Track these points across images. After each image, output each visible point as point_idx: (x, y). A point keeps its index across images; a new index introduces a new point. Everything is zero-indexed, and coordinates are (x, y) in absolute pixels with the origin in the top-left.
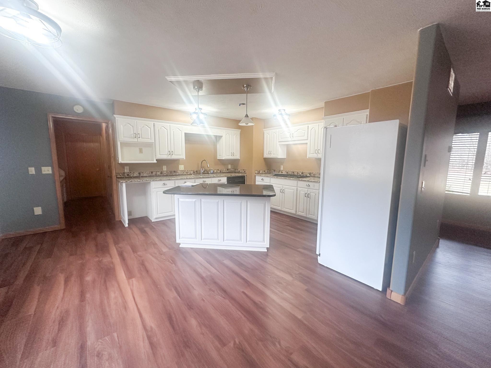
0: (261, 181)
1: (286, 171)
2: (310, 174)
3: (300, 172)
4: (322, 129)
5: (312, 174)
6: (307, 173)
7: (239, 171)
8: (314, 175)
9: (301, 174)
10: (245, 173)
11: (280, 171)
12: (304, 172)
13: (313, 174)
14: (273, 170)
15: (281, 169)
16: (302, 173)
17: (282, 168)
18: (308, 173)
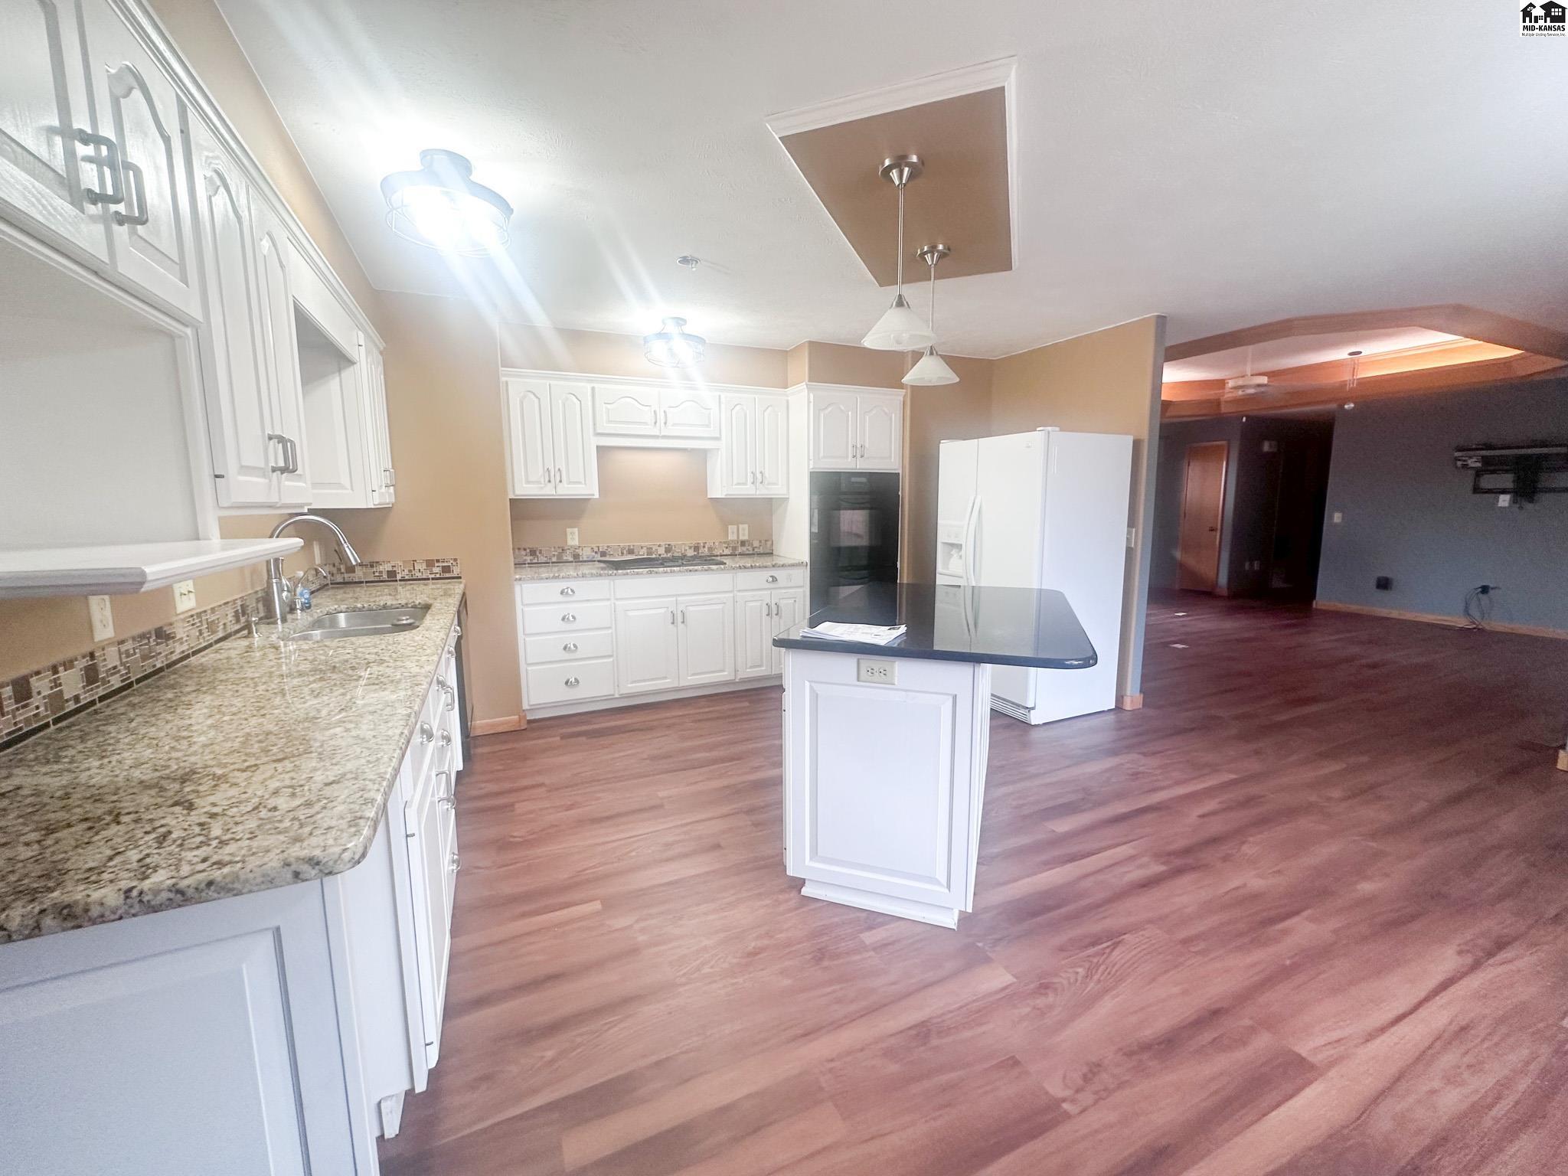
0: (561, 598)
1: (596, 549)
2: (696, 548)
3: (659, 546)
4: (764, 411)
5: (704, 547)
6: (687, 548)
7: (392, 574)
8: (710, 549)
9: (661, 551)
10: (447, 575)
11: (568, 551)
12: (672, 543)
13: (706, 549)
14: (524, 553)
15: (570, 542)
16: (668, 550)
17: (573, 539)
18: (690, 548)
